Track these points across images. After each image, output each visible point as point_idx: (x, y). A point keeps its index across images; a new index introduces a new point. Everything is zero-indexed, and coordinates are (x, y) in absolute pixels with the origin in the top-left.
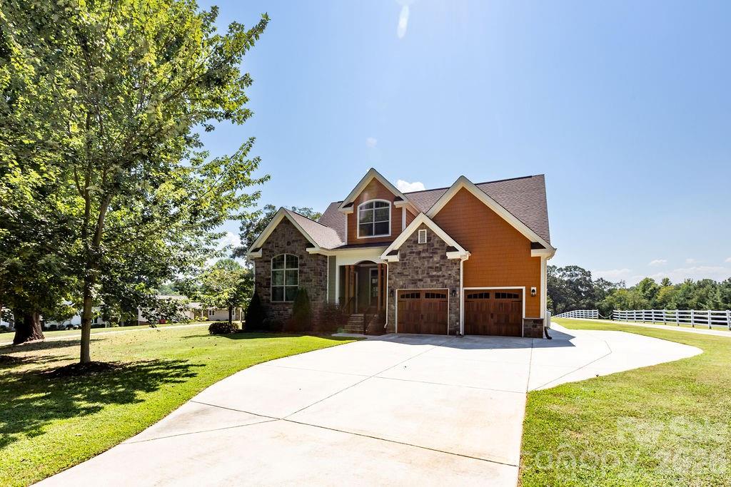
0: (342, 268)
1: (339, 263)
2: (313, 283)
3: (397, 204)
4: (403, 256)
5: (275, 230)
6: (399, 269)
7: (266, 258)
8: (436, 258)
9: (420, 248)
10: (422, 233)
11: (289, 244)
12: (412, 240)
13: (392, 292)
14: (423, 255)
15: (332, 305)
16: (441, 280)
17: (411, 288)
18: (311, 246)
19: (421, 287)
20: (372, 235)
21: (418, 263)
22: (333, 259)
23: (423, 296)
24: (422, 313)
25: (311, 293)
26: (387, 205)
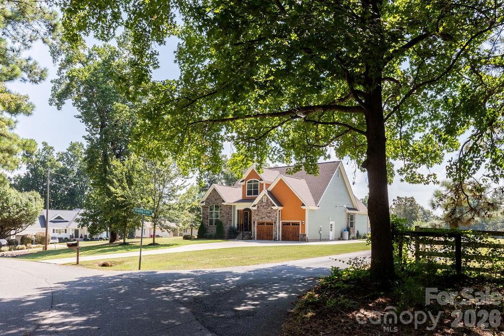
0: (238, 211)
1: (237, 209)
2: (225, 218)
3: (261, 182)
4: (258, 207)
5: (210, 194)
6: (257, 213)
7: (207, 206)
8: (269, 209)
9: (264, 204)
10: (265, 198)
11: (216, 200)
12: (261, 201)
13: (254, 222)
14: (265, 207)
15: (234, 227)
16: (271, 218)
17: (261, 221)
18: (224, 201)
19: (264, 220)
20: (252, 195)
21: (263, 210)
22: (235, 206)
23: (265, 224)
24: (265, 231)
25: (224, 222)
26: (258, 182)
